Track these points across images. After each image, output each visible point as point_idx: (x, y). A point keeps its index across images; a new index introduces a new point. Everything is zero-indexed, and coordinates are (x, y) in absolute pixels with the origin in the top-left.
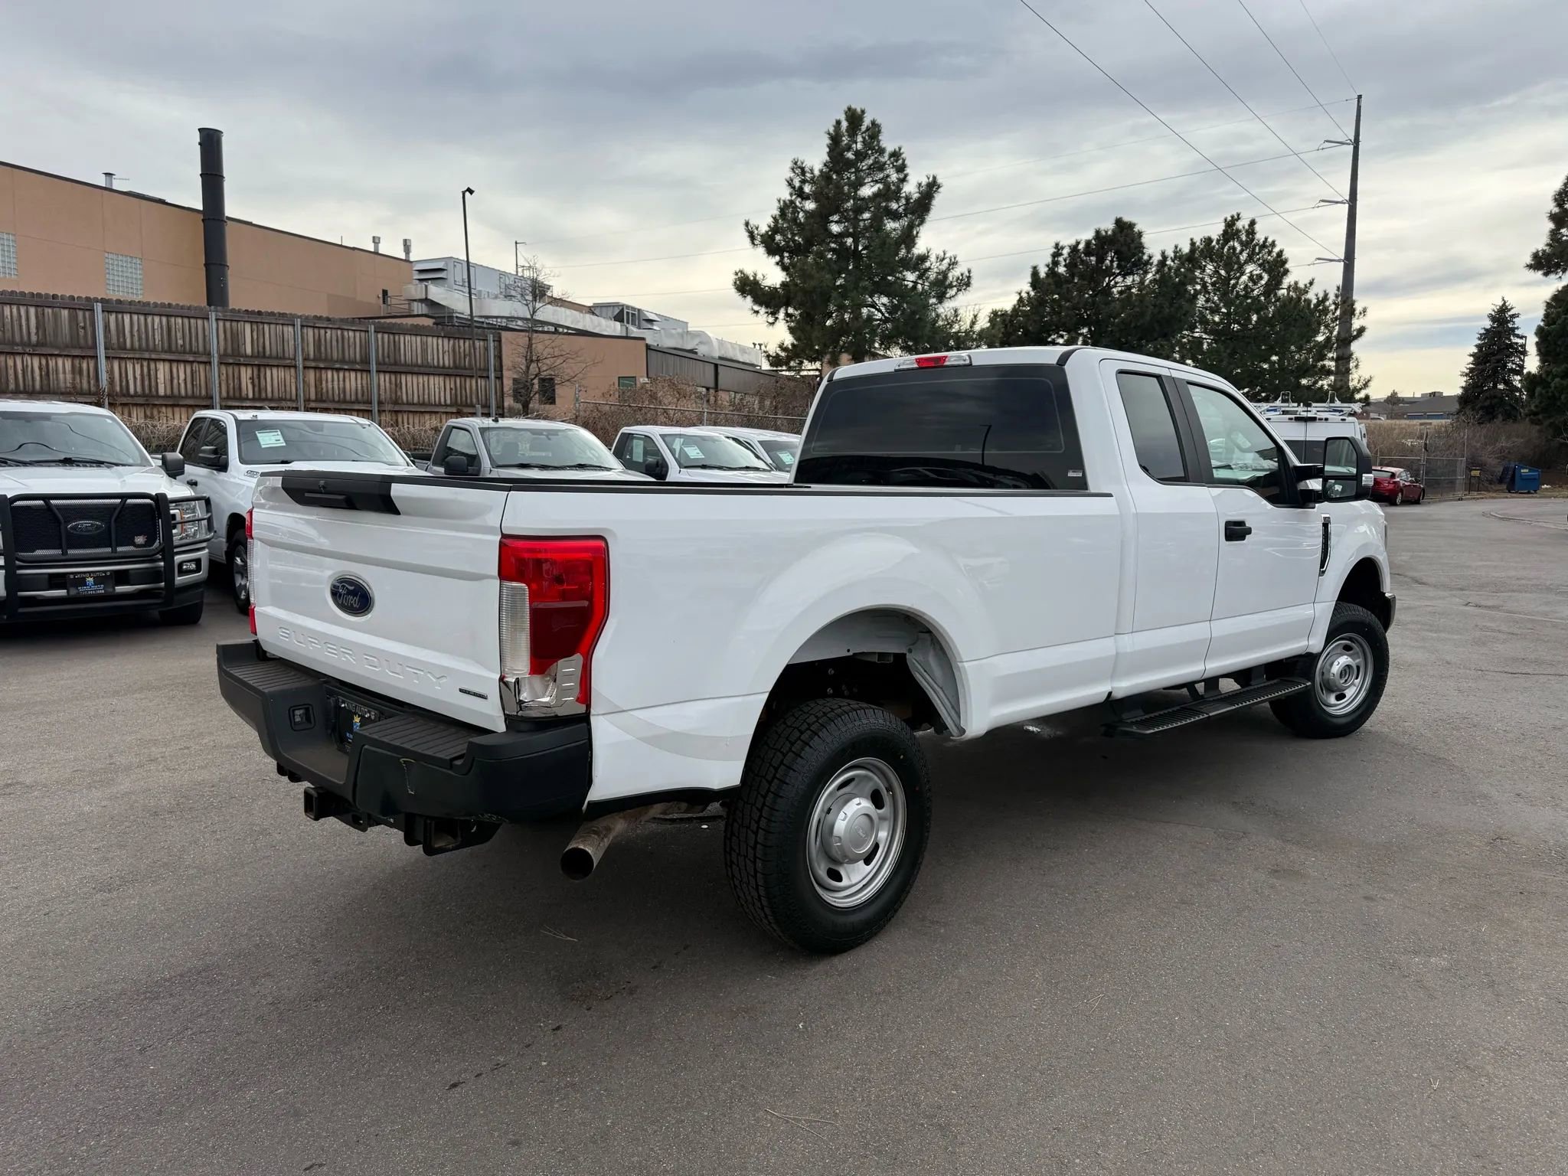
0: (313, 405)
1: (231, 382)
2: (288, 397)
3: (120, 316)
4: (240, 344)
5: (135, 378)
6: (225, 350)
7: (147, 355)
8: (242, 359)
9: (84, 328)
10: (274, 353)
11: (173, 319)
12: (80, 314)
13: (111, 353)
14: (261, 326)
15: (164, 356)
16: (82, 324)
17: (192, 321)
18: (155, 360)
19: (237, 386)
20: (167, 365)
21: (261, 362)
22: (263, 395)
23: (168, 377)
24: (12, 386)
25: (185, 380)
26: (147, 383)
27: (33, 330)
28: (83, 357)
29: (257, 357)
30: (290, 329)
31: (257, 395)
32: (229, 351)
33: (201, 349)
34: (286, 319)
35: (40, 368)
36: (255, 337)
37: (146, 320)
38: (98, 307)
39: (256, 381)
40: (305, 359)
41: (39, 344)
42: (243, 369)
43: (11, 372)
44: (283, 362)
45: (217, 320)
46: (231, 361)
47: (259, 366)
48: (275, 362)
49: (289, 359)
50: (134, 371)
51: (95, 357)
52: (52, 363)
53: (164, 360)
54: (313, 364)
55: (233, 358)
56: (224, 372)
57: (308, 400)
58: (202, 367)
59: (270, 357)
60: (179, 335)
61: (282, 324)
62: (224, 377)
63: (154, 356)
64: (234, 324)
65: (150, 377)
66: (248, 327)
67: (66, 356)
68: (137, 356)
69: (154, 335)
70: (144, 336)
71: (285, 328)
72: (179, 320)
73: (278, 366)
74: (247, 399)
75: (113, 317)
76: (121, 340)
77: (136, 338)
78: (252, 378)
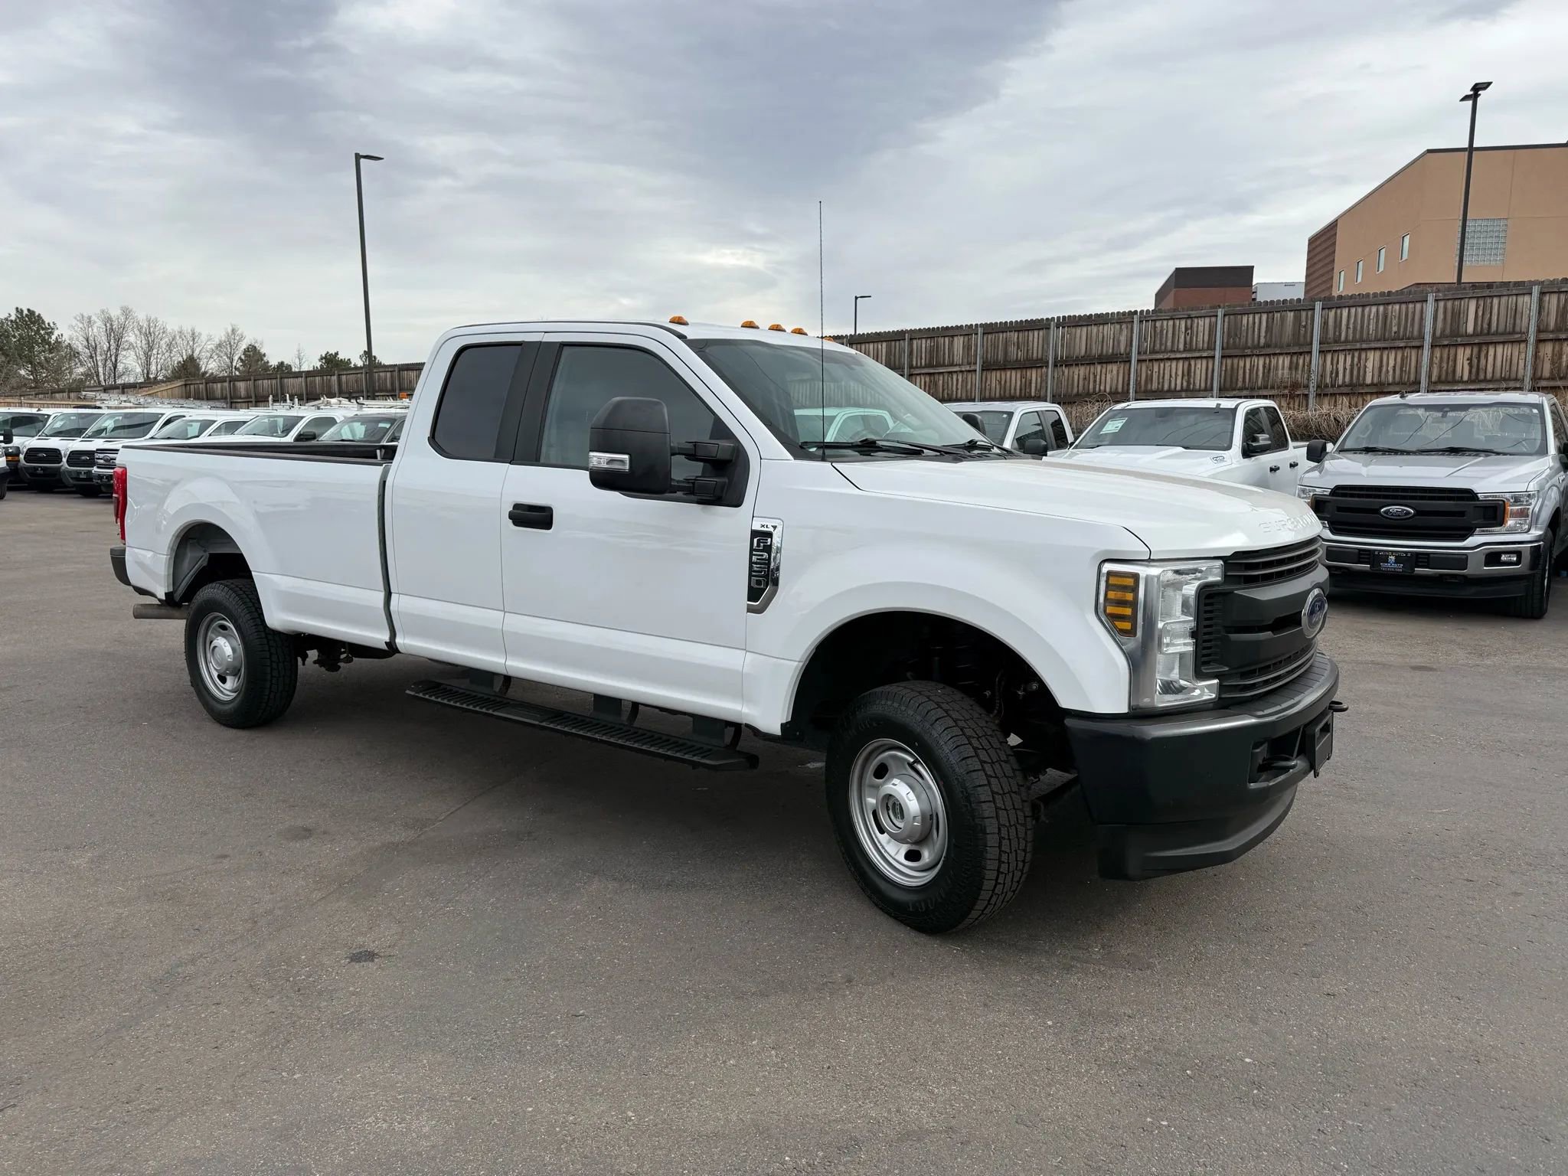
0: (1544, 383)
1: (1444, 365)
2: (1513, 375)
3: (1339, 311)
4: (1461, 322)
5: (1345, 369)
6: (1443, 330)
7: (1358, 346)
8: (1459, 339)
9: (1305, 327)
10: (1501, 328)
11: (1390, 307)
12: (1304, 314)
13: (1326, 347)
14: (1489, 301)
15: (1373, 345)
16: (1304, 324)
17: (1411, 306)
18: (1365, 349)
19: (1450, 369)
20: (1378, 353)
21: (1483, 340)
22: (1482, 377)
23: (1377, 365)
24: (1240, 384)
25: (1394, 367)
26: (1355, 373)
27: (1263, 334)
28: (1301, 354)
29: (1481, 334)
30: (1527, 298)
31: (1473, 377)
32: (1448, 331)
33: (1416, 333)
34: (1522, 288)
35: (1264, 367)
36: (1480, 313)
37: (1363, 311)
38: (1318, 305)
39: (1475, 361)
40: (1539, 331)
41: (1267, 345)
42: (1460, 351)
43: (1241, 372)
44: (1513, 337)
45: (1436, 300)
46: (1446, 343)
47: (1480, 344)
48: (1502, 339)
49: (1520, 333)
50: (1344, 362)
51: (1310, 353)
52: (1274, 361)
53: (1375, 349)
54: (1551, 336)
55: (1449, 339)
56: (1438, 355)
57: (1535, 378)
58: (1414, 352)
59: (1497, 333)
60: (1395, 322)
61: (1517, 295)
62: (1436, 361)
63: (1364, 346)
64: (1457, 303)
65: (1359, 368)
66: (1473, 304)
67: (1286, 354)
68: (1349, 347)
69: (1369, 324)
70: (1359, 327)
71: (1520, 299)
72: (1397, 307)
73: (1504, 343)
74: (1461, 381)
75: (1332, 314)
76: (1337, 333)
77: (1351, 331)
78: (1470, 359)
